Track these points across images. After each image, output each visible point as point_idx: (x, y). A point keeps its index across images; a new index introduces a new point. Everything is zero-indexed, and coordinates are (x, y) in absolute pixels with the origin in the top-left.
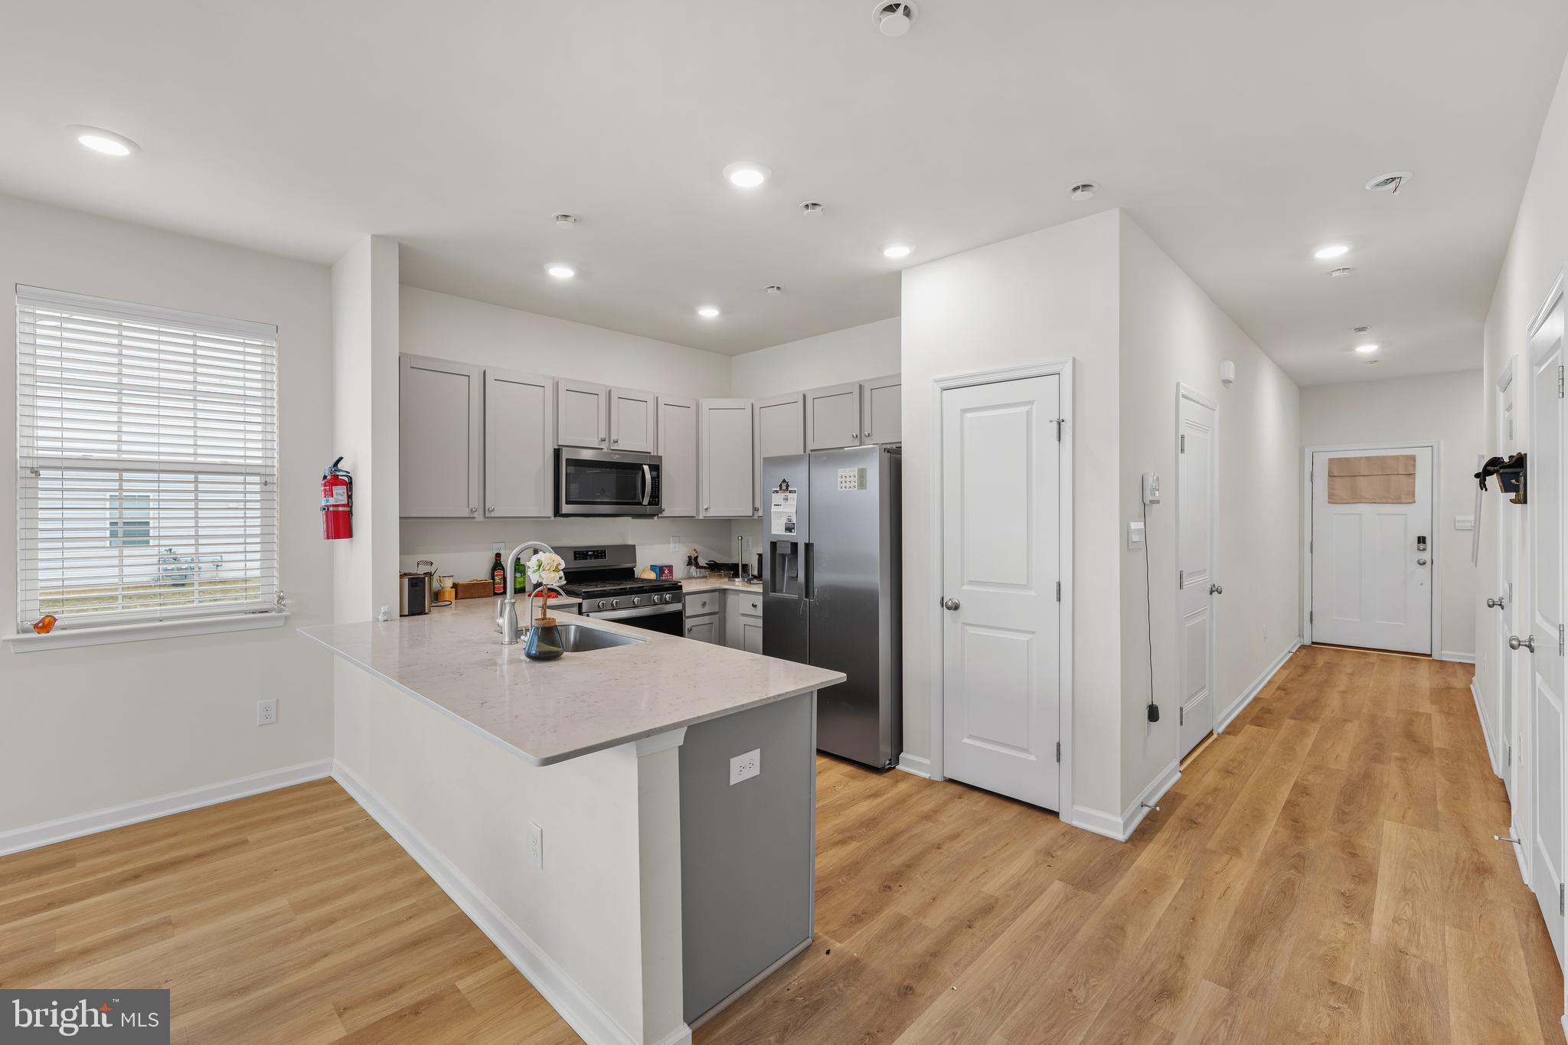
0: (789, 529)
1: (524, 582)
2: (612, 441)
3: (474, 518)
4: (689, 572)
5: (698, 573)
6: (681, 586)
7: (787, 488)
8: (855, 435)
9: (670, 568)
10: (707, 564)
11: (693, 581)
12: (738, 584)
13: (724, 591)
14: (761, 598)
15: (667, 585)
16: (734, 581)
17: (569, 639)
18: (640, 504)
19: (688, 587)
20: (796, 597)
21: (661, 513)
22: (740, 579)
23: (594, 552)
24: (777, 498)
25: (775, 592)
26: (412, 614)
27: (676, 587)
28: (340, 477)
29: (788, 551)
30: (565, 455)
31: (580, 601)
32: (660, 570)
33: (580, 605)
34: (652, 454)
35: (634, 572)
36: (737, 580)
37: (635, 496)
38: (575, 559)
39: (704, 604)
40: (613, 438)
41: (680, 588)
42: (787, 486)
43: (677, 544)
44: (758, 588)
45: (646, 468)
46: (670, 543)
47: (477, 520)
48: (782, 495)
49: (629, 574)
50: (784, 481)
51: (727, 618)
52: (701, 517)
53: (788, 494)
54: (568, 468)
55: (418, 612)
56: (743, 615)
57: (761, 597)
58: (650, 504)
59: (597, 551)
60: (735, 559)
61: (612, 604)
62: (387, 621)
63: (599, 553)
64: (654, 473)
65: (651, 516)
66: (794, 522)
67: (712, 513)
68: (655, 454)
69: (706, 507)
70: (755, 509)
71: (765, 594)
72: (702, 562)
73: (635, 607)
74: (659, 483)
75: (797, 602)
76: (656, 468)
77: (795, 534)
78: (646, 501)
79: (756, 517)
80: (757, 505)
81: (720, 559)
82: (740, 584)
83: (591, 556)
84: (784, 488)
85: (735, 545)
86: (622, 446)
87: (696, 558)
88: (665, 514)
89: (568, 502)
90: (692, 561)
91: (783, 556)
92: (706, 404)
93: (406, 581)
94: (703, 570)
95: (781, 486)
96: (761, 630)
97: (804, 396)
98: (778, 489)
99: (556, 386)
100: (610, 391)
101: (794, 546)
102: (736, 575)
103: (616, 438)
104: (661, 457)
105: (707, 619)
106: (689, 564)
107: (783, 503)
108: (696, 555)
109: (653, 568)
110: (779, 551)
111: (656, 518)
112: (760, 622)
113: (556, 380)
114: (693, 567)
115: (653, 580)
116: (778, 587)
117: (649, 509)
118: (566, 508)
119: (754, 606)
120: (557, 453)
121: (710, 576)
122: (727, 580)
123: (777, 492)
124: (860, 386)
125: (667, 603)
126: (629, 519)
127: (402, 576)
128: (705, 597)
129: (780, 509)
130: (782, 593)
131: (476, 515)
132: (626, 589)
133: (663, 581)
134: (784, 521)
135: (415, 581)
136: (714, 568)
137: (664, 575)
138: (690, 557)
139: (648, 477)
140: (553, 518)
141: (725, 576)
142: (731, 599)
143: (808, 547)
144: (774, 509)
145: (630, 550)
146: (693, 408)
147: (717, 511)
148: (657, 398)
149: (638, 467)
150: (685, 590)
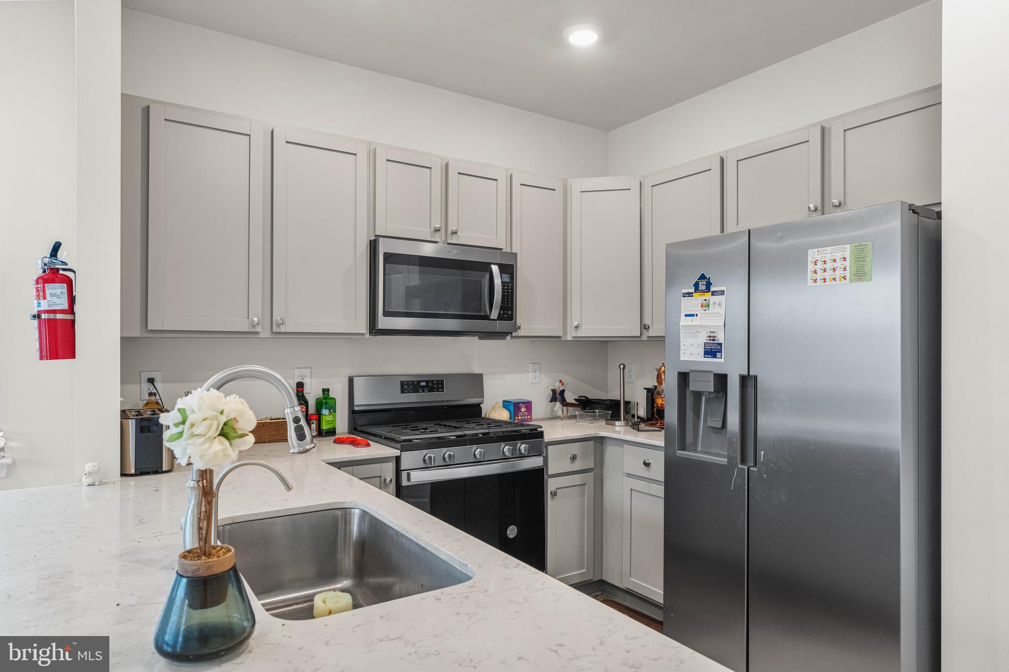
0: (712, 350)
1: (334, 421)
2: (450, 232)
3: (257, 333)
4: (552, 410)
5: (565, 412)
6: (542, 433)
7: (708, 289)
8: (811, 206)
9: (528, 405)
10: (576, 400)
11: (559, 423)
12: (619, 430)
13: (600, 441)
14: (661, 455)
15: (524, 430)
16: (614, 425)
17: (350, 531)
18: (487, 318)
19: (553, 432)
20: (724, 461)
21: (516, 330)
22: (622, 423)
23: (427, 382)
24: (694, 303)
25: (683, 449)
26: (140, 472)
27: (536, 434)
28: (61, 272)
29: (709, 386)
30: (383, 247)
31: (397, 452)
32: (515, 407)
33: (398, 459)
34: (503, 250)
35: (481, 408)
36: (617, 423)
37: (480, 307)
38: (402, 392)
39: (574, 458)
40: (452, 227)
41: (541, 435)
42: (709, 284)
43: (538, 374)
44: (658, 439)
45: (495, 269)
46: (527, 372)
47: (261, 336)
48: (698, 298)
49: (473, 412)
50: (703, 277)
51: (605, 477)
52: (569, 338)
53: (708, 296)
54: (387, 265)
55: (155, 470)
56: (630, 475)
57: (663, 453)
58: (500, 318)
59: (432, 381)
60: (614, 394)
61: (444, 458)
62: (93, 485)
63: (435, 384)
64: (507, 278)
65: (501, 335)
66: (721, 341)
67: (584, 332)
68: (509, 251)
69: (575, 324)
70: (645, 327)
71: (667, 448)
72: (570, 398)
73: (477, 462)
74: (512, 289)
75: (725, 470)
76: (508, 269)
77: (722, 360)
78: (494, 314)
79: (644, 338)
80: (647, 321)
81: (593, 394)
82: (622, 429)
83: (423, 387)
84: (702, 287)
85: (614, 375)
86: (463, 238)
87: (563, 392)
88: (521, 333)
89: (386, 314)
90: (557, 396)
91: (698, 395)
92: (577, 185)
93: (131, 425)
94: (570, 409)
95: (696, 286)
96: (663, 501)
97: (722, 160)
98: (692, 290)
99: (372, 154)
100: (447, 165)
101: (721, 380)
102: (615, 417)
103: (455, 228)
104: (516, 254)
105: (577, 479)
106: (553, 399)
107: (699, 311)
108: (562, 388)
109: (506, 404)
110: (693, 386)
111: (508, 338)
112: (660, 490)
113: (372, 148)
114: (558, 403)
115: (505, 422)
116: (689, 439)
117: (500, 326)
118: (384, 322)
119: (647, 464)
120: (373, 246)
121: (581, 417)
122: (603, 423)
123: (690, 295)
124: (823, 129)
125: (522, 457)
126: (475, 339)
127: (124, 414)
128: (575, 448)
129: (695, 321)
130: (696, 451)
131: (258, 329)
132: (465, 435)
133: (517, 425)
134: (703, 339)
135: (145, 424)
136: (586, 405)
137: (520, 414)
138: (554, 391)
139: (498, 282)
140: (368, 336)
141: (601, 417)
142: (611, 452)
143: (746, 381)
144: (684, 322)
145: (476, 381)
146: (559, 191)
147: (592, 329)
148: (511, 176)
149: (485, 267)
150: (547, 438)
